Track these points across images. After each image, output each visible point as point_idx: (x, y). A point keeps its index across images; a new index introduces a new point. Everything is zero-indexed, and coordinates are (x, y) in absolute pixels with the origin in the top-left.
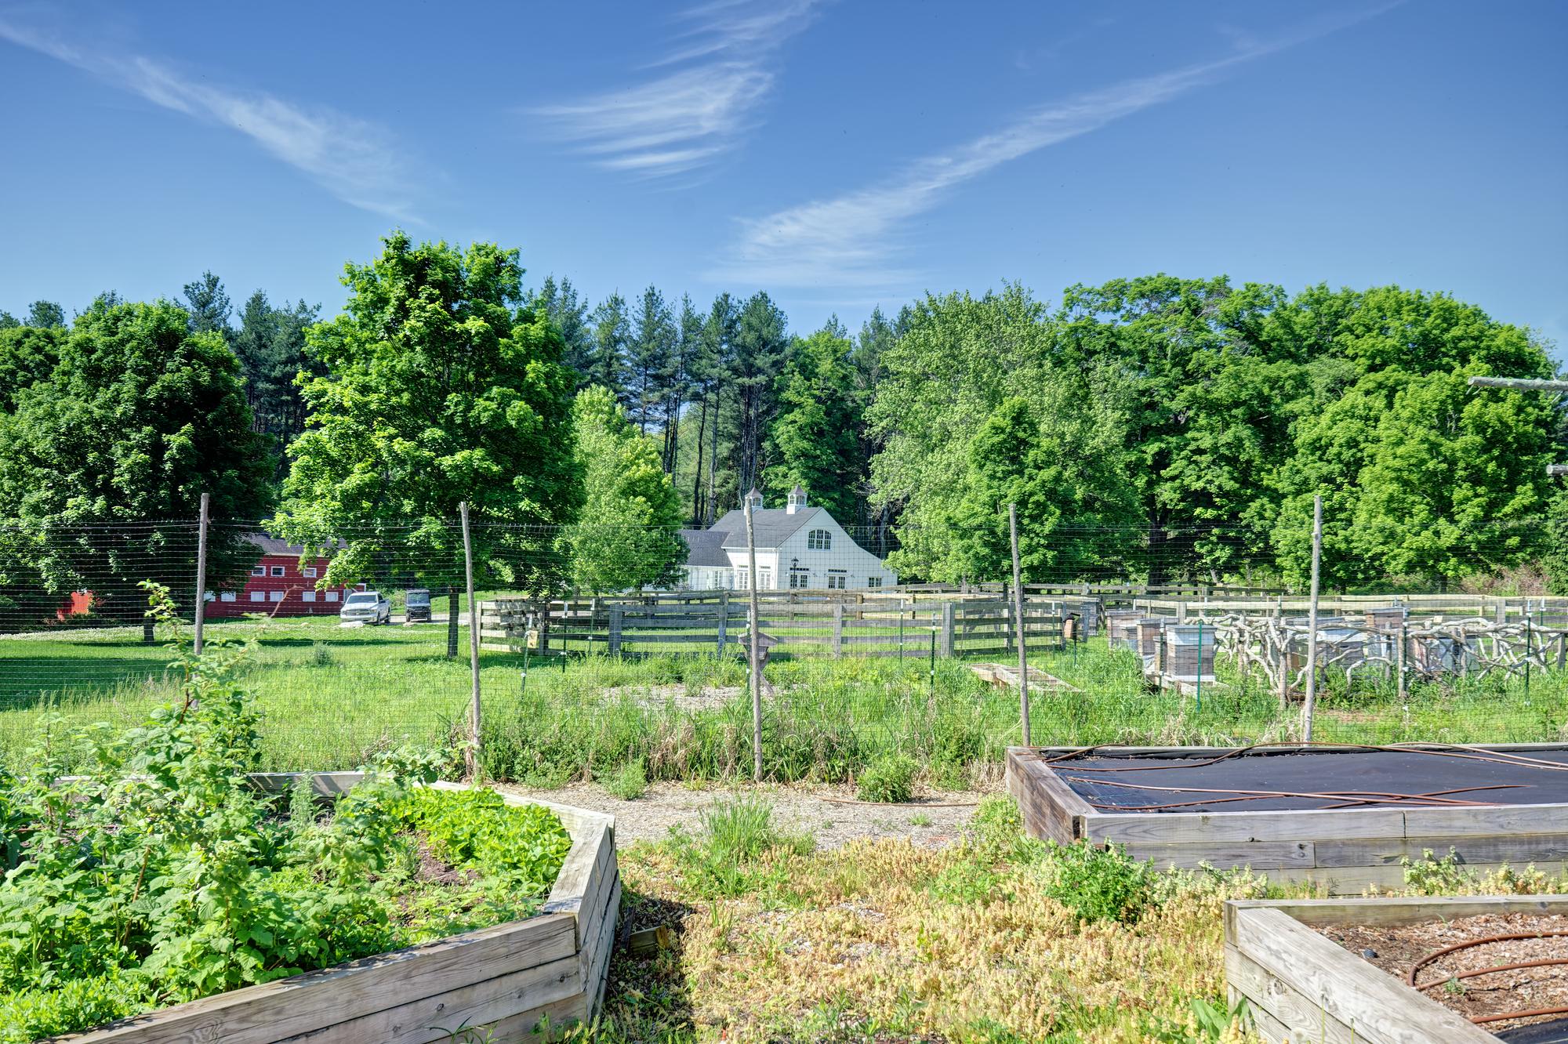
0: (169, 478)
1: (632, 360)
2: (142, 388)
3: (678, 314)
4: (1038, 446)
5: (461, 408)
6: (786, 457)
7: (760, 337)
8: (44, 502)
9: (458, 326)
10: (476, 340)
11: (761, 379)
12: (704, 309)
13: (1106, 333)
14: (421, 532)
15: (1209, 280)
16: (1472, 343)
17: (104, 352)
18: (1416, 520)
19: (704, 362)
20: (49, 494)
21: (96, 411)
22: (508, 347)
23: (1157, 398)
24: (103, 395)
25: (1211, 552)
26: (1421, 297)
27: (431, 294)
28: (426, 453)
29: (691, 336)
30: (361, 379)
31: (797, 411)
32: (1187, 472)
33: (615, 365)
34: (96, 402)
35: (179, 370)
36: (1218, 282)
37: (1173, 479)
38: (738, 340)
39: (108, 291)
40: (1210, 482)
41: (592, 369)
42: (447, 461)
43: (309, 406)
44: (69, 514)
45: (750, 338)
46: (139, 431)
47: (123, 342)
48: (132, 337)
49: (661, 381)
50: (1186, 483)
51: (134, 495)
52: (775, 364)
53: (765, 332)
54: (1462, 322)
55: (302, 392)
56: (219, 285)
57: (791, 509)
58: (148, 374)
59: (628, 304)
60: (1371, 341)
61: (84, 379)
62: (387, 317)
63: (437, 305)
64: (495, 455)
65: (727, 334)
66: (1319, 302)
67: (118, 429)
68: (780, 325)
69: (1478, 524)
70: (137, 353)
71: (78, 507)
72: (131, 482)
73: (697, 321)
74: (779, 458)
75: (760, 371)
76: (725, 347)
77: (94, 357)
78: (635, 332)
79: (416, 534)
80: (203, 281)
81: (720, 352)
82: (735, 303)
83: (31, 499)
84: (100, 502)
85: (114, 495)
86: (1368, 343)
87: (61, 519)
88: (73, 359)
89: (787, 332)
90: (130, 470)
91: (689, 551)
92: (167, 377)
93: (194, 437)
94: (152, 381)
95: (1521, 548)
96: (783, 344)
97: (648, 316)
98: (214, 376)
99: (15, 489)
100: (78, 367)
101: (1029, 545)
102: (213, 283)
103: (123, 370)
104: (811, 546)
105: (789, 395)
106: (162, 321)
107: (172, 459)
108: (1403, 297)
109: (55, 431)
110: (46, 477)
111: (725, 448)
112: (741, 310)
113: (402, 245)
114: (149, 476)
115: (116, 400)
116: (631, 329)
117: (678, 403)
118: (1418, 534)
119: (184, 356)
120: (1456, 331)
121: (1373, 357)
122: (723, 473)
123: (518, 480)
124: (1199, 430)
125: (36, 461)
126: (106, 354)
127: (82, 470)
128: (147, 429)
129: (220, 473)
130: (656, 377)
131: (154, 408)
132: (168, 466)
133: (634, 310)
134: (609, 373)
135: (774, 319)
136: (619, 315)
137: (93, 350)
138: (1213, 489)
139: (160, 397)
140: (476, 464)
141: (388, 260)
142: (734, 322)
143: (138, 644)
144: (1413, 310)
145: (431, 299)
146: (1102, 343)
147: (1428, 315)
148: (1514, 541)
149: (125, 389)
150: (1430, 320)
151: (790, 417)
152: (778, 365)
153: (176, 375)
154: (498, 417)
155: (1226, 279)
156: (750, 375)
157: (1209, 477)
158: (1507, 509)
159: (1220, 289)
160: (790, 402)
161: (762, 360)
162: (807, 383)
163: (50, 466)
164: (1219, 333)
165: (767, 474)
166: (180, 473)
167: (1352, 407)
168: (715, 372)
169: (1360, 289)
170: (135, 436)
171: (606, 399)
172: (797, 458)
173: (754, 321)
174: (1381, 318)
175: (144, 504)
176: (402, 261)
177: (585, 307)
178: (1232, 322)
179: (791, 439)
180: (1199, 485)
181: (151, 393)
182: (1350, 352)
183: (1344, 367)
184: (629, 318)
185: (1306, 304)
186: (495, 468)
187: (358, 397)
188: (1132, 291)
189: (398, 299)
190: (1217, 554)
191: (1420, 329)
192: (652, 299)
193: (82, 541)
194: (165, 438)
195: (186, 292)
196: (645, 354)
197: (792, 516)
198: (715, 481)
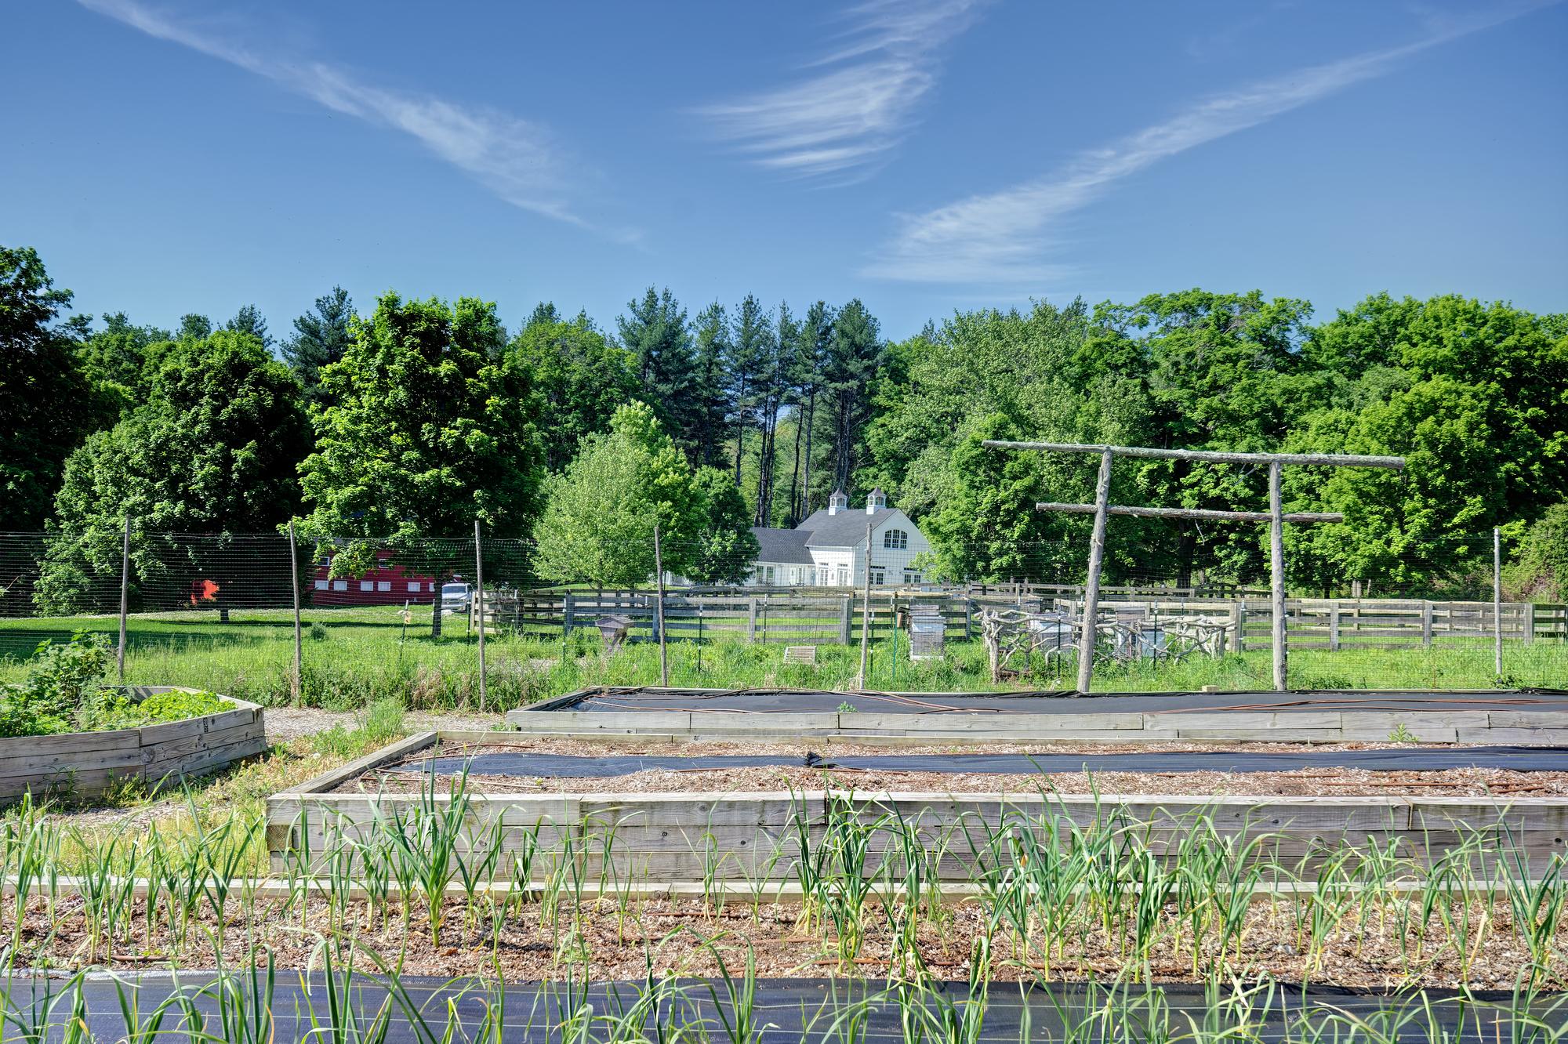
0: (236, 486)
1: (730, 366)
2: (216, 411)
3: (776, 321)
4: (1016, 458)
5: (432, 435)
6: (876, 459)
7: (853, 344)
8: (138, 505)
9: (431, 370)
10: (446, 380)
11: (853, 384)
12: (800, 316)
13: (1128, 349)
14: (399, 534)
15: (1243, 294)
16: (1525, 353)
17: (187, 380)
18: (1371, 529)
19: (799, 367)
20: (142, 498)
21: (180, 430)
22: (473, 385)
23: (1180, 409)
24: (186, 417)
25: (1228, 557)
26: (1477, 307)
27: (413, 343)
28: (403, 471)
29: (787, 342)
30: (355, 411)
31: (888, 414)
32: (1206, 479)
33: (715, 371)
34: (179, 423)
35: (247, 395)
36: (1251, 296)
37: (1192, 486)
38: (832, 346)
39: (248, 305)
40: (1226, 489)
41: (690, 375)
42: (418, 478)
43: (317, 431)
44: (156, 516)
45: (844, 344)
46: (213, 447)
47: (203, 372)
48: (210, 367)
49: (760, 385)
50: (1204, 490)
51: (207, 498)
52: (867, 369)
53: (857, 339)
54: (1517, 331)
55: (312, 421)
56: (347, 299)
57: (870, 510)
58: (221, 400)
59: (728, 313)
60: (1424, 351)
61: (172, 402)
62: (378, 362)
63: (415, 352)
64: (459, 473)
65: (821, 340)
66: (1379, 311)
67: (196, 444)
68: (872, 334)
69: (1427, 534)
70: (213, 382)
71: (162, 510)
72: (206, 488)
73: (793, 328)
74: (869, 459)
75: (852, 376)
76: (819, 353)
77: (179, 384)
78: (734, 338)
79: (395, 535)
80: (333, 295)
81: (815, 358)
82: (830, 310)
83: (127, 503)
84: (181, 505)
85: (192, 500)
86: (1423, 352)
87: (151, 519)
88: (163, 386)
89: (881, 338)
90: (204, 478)
91: (759, 549)
92: (237, 401)
93: (257, 451)
94: (226, 404)
95: (1469, 556)
96: (877, 350)
97: (746, 324)
98: (277, 400)
99: (116, 494)
100: (167, 393)
101: (1001, 548)
102: (342, 296)
103: (202, 395)
104: (887, 545)
105: (880, 400)
106: (235, 354)
107: (238, 470)
108: (1460, 307)
109: (147, 446)
110: (139, 484)
111: (822, 450)
112: (836, 317)
113: (393, 302)
114: (220, 484)
115: (195, 421)
116: (731, 336)
117: (776, 405)
118: (1370, 542)
119: (251, 384)
120: (1510, 341)
121: (1426, 365)
122: (822, 473)
123: (477, 493)
124: (1219, 440)
125: (135, 472)
126: (189, 381)
127: (166, 479)
128: (220, 445)
129: (280, 482)
130: (754, 382)
131: (226, 427)
132: (235, 476)
133: (733, 317)
134: (709, 379)
135: (867, 326)
136: (718, 323)
137: (180, 379)
138: (1228, 496)
139: (230, 419)
140: (444, 479)
141: (382, 315)
142: (828, 329)
143: (217, 623)
144: (1467, 320)
145: (413, 347)
146: (1123, 358)
147: (1484, 323)
148: (1462, 550)
149: (202, 412)
150: (1484, 329)
151: (879, 421)
152: (871, 370)
153: (245, 398)
154: (459, 443)
155: (1259, 294)
156: (846, 380)
157: (1225, 485)
158: (1456, 520)
159: (1254, 303)
160: (880, 406)
161: (854, 366)
162: (896, 387)
163: (144, 476)
164: (1247, 347)
165: (858, 476)
166: (247, 481)
167: (1336, 421)
168: (808, 377)
169: (1423, 298)
170: (210, 451)
171: (643, 413)
172: (887, 460)
173: (848, 328)
174: (1437, 327)
175: (214, 507)
176: (392, 315)
177: (684, 316)
178: (1261, 336)
179: (881, 441)
180: (1216, 492)
181: (224, 414)
182: (1404, 361)
183: (1399, 374)
184: (729, 326)
185: (1367, 312)
186: (458, 484)
187: (351, 427)
188: (1166, 305)
189: (387, 347)
190: (1235, 558)
191: (1471, 339)
192: (750, 307)
193: (167, 538)
194: (233, 452)
195: (318, 306)
196: (742, 360)
197: (870, 516)
198: (812, 481)
